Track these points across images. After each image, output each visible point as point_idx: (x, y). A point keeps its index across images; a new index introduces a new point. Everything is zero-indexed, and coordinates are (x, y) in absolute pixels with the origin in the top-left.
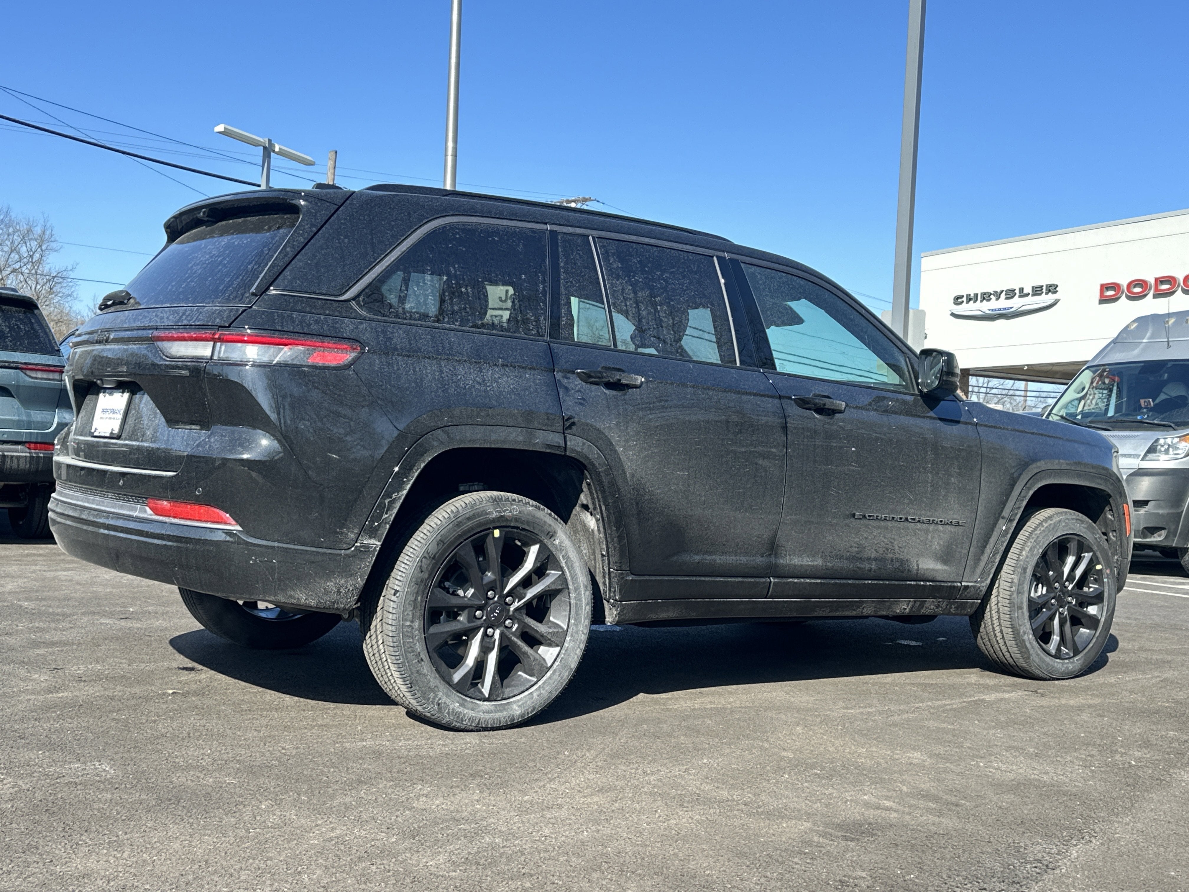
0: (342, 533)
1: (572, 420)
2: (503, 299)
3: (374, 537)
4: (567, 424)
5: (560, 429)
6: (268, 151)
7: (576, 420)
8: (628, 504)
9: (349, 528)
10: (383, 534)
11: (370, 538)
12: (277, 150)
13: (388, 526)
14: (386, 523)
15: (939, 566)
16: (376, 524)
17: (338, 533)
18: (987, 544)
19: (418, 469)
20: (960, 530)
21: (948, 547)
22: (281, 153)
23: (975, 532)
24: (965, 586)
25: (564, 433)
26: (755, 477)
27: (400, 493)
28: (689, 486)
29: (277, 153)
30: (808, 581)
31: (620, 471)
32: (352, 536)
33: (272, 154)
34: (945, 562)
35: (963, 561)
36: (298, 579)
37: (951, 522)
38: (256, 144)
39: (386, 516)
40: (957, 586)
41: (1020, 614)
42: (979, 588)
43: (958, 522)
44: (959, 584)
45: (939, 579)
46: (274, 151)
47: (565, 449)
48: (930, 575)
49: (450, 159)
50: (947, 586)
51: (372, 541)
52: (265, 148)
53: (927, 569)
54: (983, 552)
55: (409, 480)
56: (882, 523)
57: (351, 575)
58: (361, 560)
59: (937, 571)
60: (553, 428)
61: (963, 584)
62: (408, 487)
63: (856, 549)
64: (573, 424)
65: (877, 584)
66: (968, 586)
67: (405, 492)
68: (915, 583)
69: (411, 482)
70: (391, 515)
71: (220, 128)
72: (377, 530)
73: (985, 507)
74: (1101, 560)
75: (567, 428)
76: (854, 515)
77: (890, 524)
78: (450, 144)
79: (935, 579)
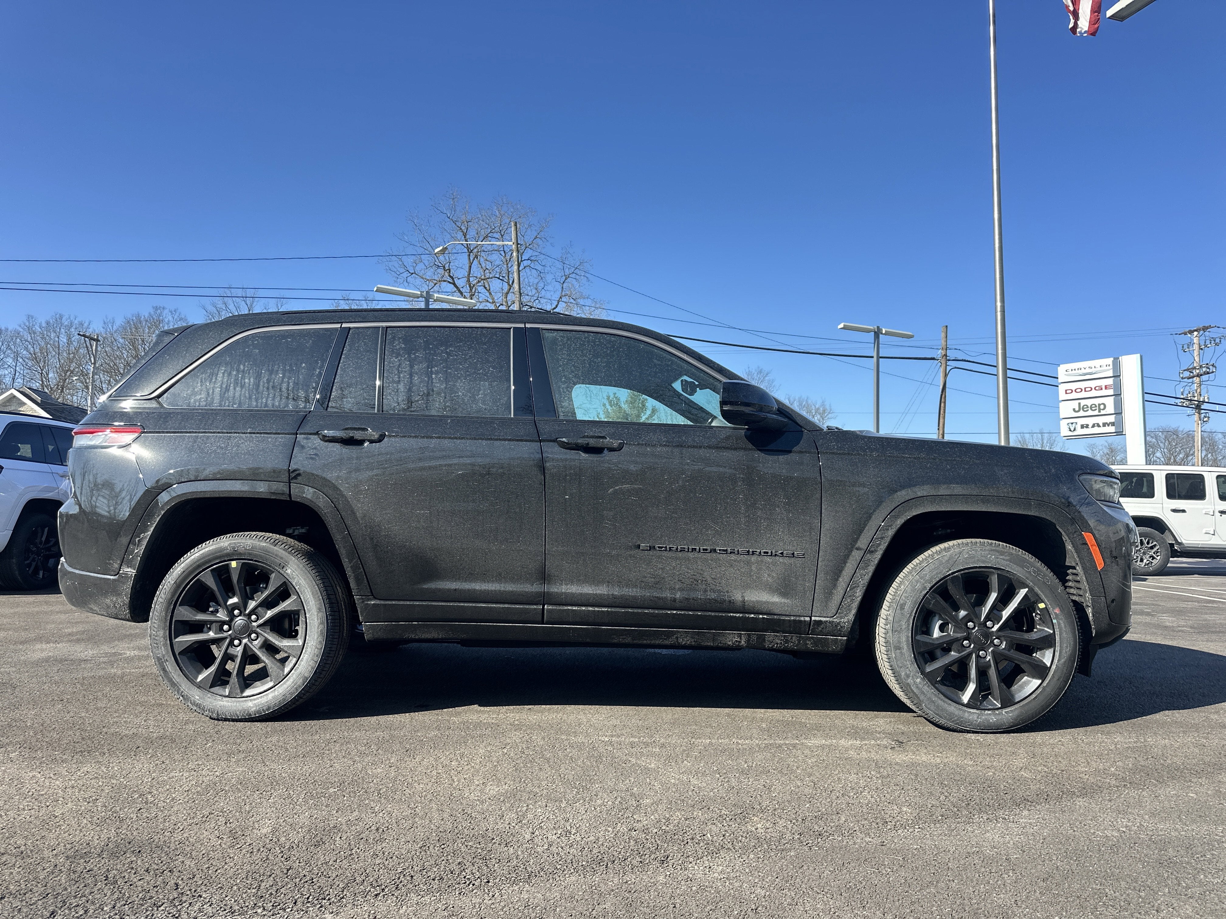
0: (110, 563)
1: (297, 472)
2: (1077, 409)
3: (131, 567)
4: (293, 475)
5: (286, 479)
6: (877, 334)
7: (301, 472)
8: (360, 539)
9: (114, 560)
10: (136, 564)
11: (128, 567)
12: (884, 332)
13: (139, 558)
14: (137, 556)
15: (776, 599)
16: (131, 557)
17: (107, 564)
18: (839, 577)
19: (159, 515)
20: (798, 562)
21: (784, 580)
22: (887, 334)
23: (820, 563)
24: (815, 621)
25: (290, 483)
26: (507, 513)
27: (146, 534)
28: (431, 522)
29: (885, 334)
30: (591, 609)
31: (349, 512)
32: (116, 566)
33: (881, 335)
34: (784, 594)
35: (809, 595)
36: (90, 596)
37: (782, 553)
38: (868, 331)
39: (137, 551)
40: (805, 621)
41: (898, 654)
42: (839, 623)
43: (793, 554)
44: (808, 619)
45: (777, 611)
46: (882, 333)
47: (290, 495)
48: (765, 608)
49: (999, 314)
50: (789, 621)
51: (129, 570)
52: (875, 332)
53: (758, 602)
54: (835, 586)
55: (152, 524)
56: (680, 554)
57: (119, 594)
58: (124, 583)
59: (773, 603)
60: (279, 479)
61: (813, 618)
62: (152, 529)
63: (652, 580)
64: (299, 475)
65: (684, 614)
66: (821, 621)
67: (150, 533)
68: (741, 615)
69: (154, 525)
70: (141, 550)
71: (841, 326)
72: (132, 562)
73: (831, 537)
74: (1043, 597)
75: (292, 479)
76: (639, 546)
77: (691, 555)
78: (999, 304)
79: (772, 612)
